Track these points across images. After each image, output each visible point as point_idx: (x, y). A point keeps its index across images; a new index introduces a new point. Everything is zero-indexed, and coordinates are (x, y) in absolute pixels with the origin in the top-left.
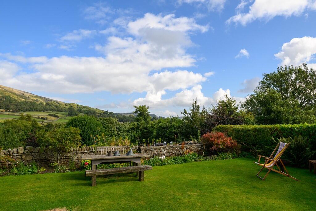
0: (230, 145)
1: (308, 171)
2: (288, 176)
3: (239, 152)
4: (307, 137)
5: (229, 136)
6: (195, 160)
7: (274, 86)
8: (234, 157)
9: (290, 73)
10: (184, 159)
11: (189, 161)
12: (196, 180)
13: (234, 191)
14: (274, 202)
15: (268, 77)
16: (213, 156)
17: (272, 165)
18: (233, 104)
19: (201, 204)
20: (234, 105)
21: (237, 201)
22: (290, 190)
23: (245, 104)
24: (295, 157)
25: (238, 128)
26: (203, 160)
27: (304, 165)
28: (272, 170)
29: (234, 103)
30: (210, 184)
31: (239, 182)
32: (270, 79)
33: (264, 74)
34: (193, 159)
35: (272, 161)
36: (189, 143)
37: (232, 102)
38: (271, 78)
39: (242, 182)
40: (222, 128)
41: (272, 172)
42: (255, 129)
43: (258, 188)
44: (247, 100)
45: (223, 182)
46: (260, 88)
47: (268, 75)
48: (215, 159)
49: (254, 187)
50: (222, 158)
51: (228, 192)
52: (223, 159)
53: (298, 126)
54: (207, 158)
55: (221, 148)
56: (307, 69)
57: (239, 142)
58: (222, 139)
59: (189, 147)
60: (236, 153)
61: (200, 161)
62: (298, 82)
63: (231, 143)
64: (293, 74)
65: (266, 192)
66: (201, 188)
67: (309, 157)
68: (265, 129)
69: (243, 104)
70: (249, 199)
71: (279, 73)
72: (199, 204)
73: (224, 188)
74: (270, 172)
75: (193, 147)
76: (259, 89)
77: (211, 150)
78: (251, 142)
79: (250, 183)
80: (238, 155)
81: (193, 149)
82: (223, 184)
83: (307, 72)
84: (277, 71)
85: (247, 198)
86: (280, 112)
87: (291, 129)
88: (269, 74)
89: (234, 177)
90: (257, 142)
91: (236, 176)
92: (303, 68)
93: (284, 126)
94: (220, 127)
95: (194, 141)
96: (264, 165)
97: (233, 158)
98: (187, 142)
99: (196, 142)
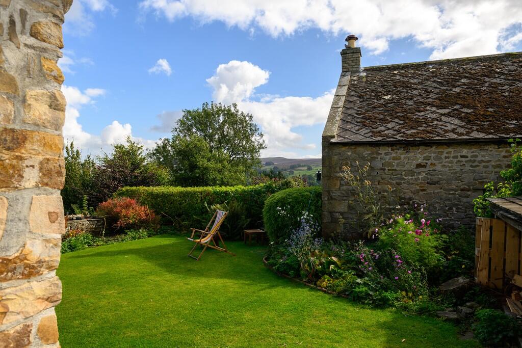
0: (144, 217)
1: (243, 243)
2: (225, 251)
3: (158, 227)
4: (242, 203)
5: (142, 204)
6: (90, 245)
7: (198, 129)
8: (150, 234)
9: (218, 114)
10: (70, 245)
11: (80, 247)
12: (105, 274)
13: (166, 279)
14: (216, 282)
15: (190, 115)
16: (118, 236)
17: (209, 239)
18: (139, 152)
19: (129, 302)
20: (140, 154)
21: (175, 290)
22: (230, 267)
23: (155, 152)
24: (230, 228)
25: (156, 191)
26: (102, 243)
27: (238, 237)
28: (209, 246)
29: (141, 150)
30: (131, 275)
31: (170, 267)
32: (192, 118)
33: (184, 110)
34: (85, 243)
35: (208, 234)
36: (74, 218)
37: (137, 149)
38: (194, 118)
39: (173, 267)
40: (131, 191)
41: (208, 248)
42: (181, 193)
43: (195, 271)
44: (158, 147)
45: (148, 270)
46: (178, 130)
47: (189, 112)
48: (122, 240)
49: (189, 270)
50: (133, 238)
51: (159, 281)
52: (135, 240)
53: (233, 189)
54: (109, 240)
55: (131, 221)
56: (237, 111)
57: (157, 213)
58: (133, 209)
59: (76, 224)
60: (154, 229)
61: (98, 245)
62: (226, 127)
63: (147, 215)
64: (221, 115)
65: (205, 273)
66: (119, 283)
67: (243, 227)
68: (195, 194)
69: (151, 152)
70: (187, 284)
71: (204, 110)
72: (126, 303)
73: (152, 278)
74: (206, 249)
75: (83, 225)
76: (176, 131)
77: (115, 226)
78: (175, 212)
79: (182, 266)
80: (157, 232)
81: (83, 227)
82: (149, 273)
83: (237, 115)
84: (202, 109)
85: (186, 284)
86: (206, 169)
87: (226, 193)
88: (192, 110)
89: (160, 262)
90: (183, 212)
91: (163, 261)
92: (232, 109)
93: (218, 189)
94: (127, 191)
95: (85, 214)
96: (200, 241)
97: (149, 237)
98: (71, 216)
99: (88, 215)
